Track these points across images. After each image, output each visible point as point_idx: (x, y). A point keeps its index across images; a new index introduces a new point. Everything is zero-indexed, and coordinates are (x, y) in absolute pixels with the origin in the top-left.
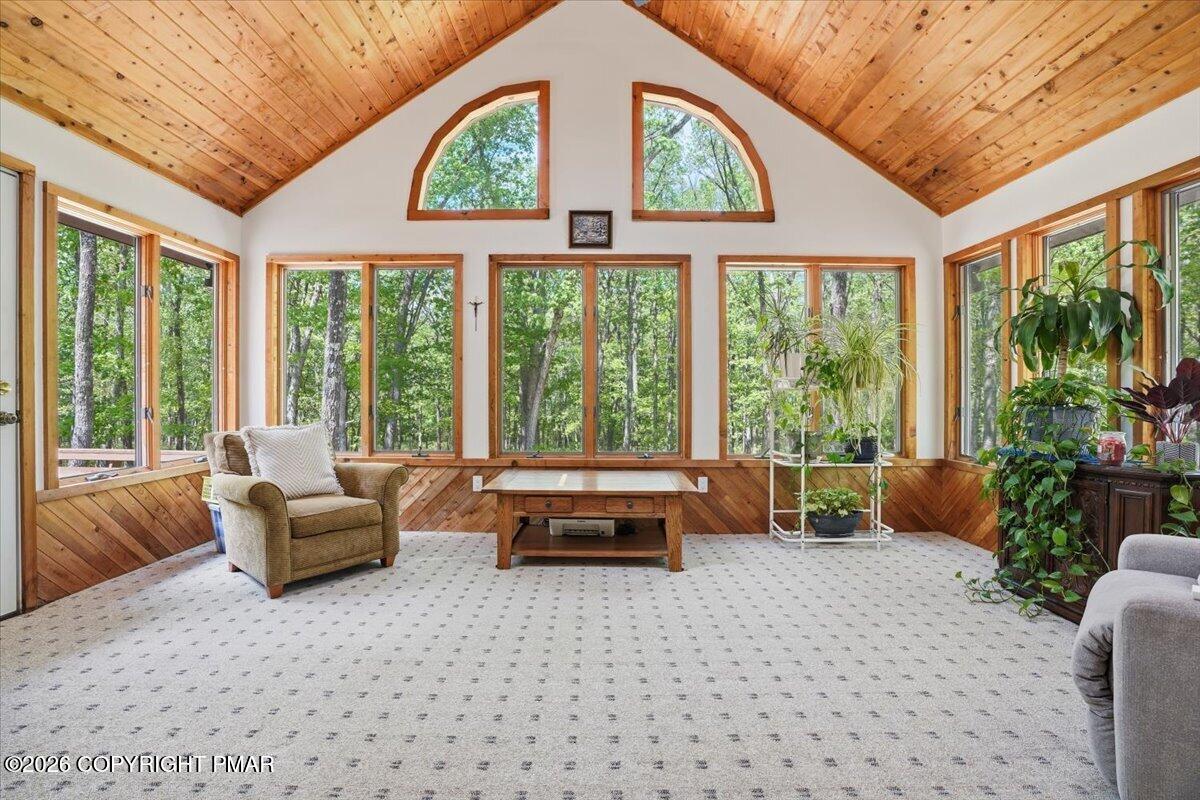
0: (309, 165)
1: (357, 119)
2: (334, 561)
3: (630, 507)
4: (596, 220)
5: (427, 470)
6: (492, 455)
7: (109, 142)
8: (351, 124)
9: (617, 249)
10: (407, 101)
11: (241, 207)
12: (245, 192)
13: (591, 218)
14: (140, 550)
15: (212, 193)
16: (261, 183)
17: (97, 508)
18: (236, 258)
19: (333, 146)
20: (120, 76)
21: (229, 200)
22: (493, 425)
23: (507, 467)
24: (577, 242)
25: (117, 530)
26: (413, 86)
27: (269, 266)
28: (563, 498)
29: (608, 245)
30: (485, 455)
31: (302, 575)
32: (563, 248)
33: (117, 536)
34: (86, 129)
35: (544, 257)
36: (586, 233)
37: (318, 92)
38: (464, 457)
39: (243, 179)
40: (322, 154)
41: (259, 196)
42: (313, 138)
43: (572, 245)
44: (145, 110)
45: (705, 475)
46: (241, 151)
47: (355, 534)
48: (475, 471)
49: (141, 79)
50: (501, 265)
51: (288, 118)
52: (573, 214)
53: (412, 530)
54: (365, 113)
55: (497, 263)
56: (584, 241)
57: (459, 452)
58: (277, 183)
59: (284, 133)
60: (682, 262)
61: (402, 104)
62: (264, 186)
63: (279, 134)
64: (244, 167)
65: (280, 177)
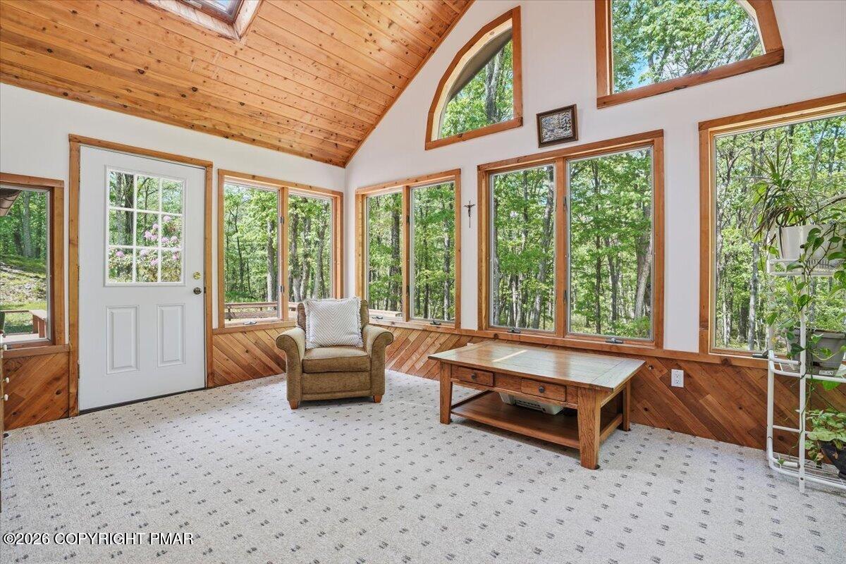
0: (373, 127)
1: (393, 87)
2: (331, 392)
3: (542, 391)
4: (561, 117)
5: (438, 334)
6: (480, 327)
7: (253, 141)
8: (391, 92)
9: (584, 139)
10: (424, 64)
11: (343, 164)
12: (342, 153)
13: (556, 117)
14: (273, 365)
15: (322, 157)
16: (349, 145)
17: (248, 340)
18: (341, 194)
19: (385, 109)
20: (242, 104)
21: (333, 159)
22: (481, 304)
23: (489, 338)
24: (545, 140)
25: (258, 352)
26: (425, 51)
27: (357, 196)
28: (486, 373)
29: (574, 137)
30: (475, 328)
31: (308, 397)
32: (534, 149)
33: (259, 356)
34: (241, 138)
35: (518, 160)
36: (552, 131)
37: (356, 77)
38: (462, 328)
39: (336, 144)
40: (380, 117)
41: (351, 153)
42: (369, 109)
43: (542, 144)
44: (263, 119)
45: (680, 368)
46: (326, 128)
47: (348, 376)
48: (469, 339)
49: (254, 103)
50: (489, 173)
51: (345, 99)
52: (540, 116)
53: (429, 378)
54: (398, 82)
55: (486, 172)
56: (552, 138)
57: (458, 323)
58: (359, 143)
59: (347, 110)
60: (654, 138)
61: (422, 66)
62: (352, 147)
63: (344, 112)
64: (333, 137)
65: (360, 139)
